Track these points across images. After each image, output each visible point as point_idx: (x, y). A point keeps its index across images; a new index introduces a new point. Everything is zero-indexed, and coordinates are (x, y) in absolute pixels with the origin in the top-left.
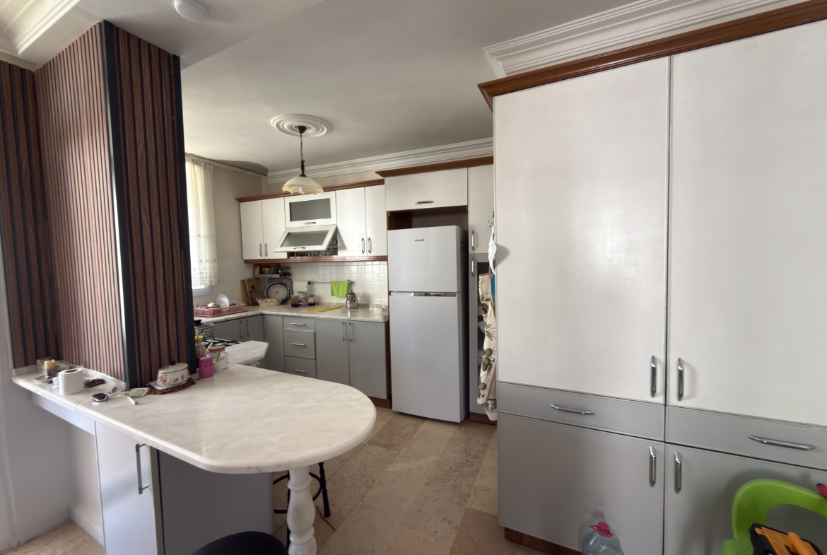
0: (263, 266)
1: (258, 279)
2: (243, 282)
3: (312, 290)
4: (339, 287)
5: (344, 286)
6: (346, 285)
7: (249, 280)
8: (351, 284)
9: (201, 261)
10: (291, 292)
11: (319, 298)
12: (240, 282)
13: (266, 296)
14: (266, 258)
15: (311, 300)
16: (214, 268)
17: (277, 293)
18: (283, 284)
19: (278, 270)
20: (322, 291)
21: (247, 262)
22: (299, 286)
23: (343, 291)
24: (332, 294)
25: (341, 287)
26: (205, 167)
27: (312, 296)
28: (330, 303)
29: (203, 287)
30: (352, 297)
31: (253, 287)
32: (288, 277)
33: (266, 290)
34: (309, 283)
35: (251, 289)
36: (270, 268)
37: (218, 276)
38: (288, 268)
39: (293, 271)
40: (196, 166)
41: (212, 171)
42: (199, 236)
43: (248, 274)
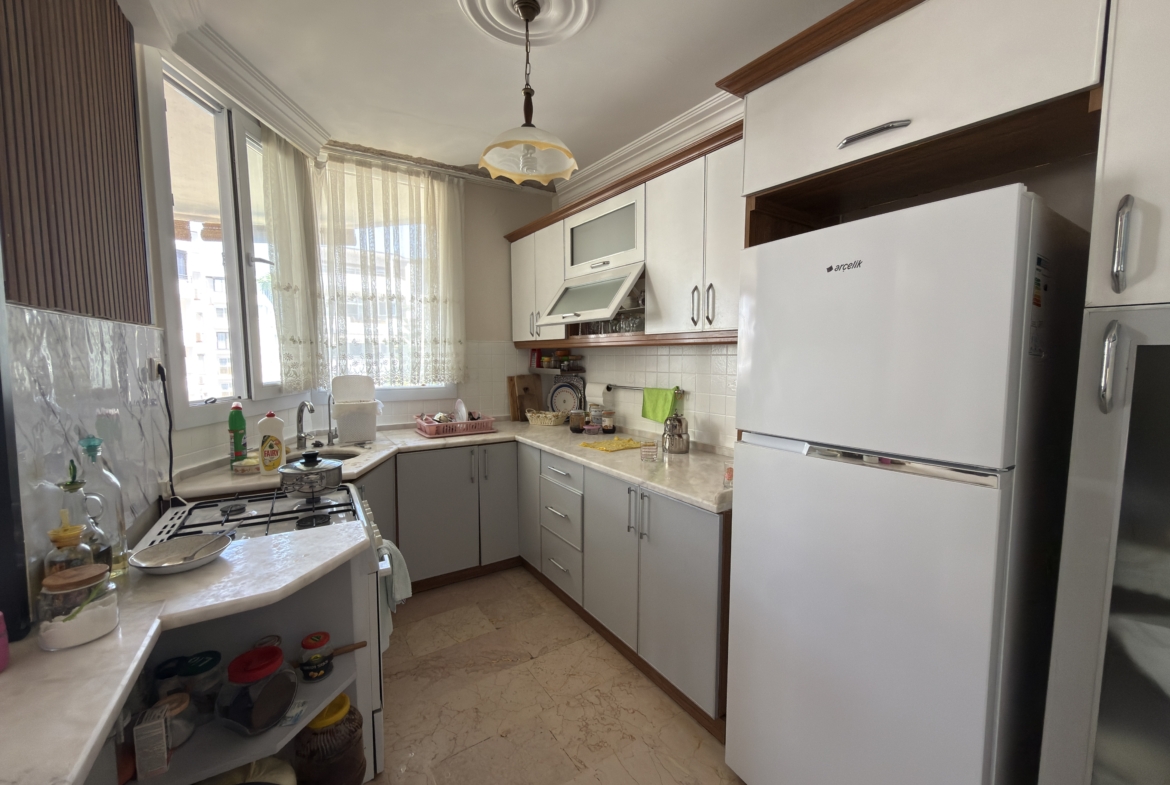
0: (539, 352)
1: (538, 376)
2: (511, 379)
3: (614, 404)
4: (657, 401)
5: (666, 399)
6: (670, 397)
7: (521, 377)
8: (680, 395)
9: (436, 341)
10: (582, 403)
11: (625, 419)
12: (506, 380)
13: (541, 407)
14: (539, 339)
15: (607, 423)
16: (457, 354)
17: (564, 401)
18: (572, 386)
19: (562, 362)
20: (629, 405)
21: (519, 345)
22: (594, 393)
23: (664, 411)
24: (644, 415)
25: (661, 402)
26: (451, 182)
27: (610, 414)
28: (640, 432)
29: (442, 385)
30: (676, 423)
31: (526, 389)
32: (580, 374)
33: (550, 395)
34: (609, 388)
35: (523, 392)
36: (550, 356)
37: (466, 367)
38: (581, 358)
39: (589, 364)
40: (436, 183)
41: (462, 189)
42: (434, 299)
43: (521, 366)
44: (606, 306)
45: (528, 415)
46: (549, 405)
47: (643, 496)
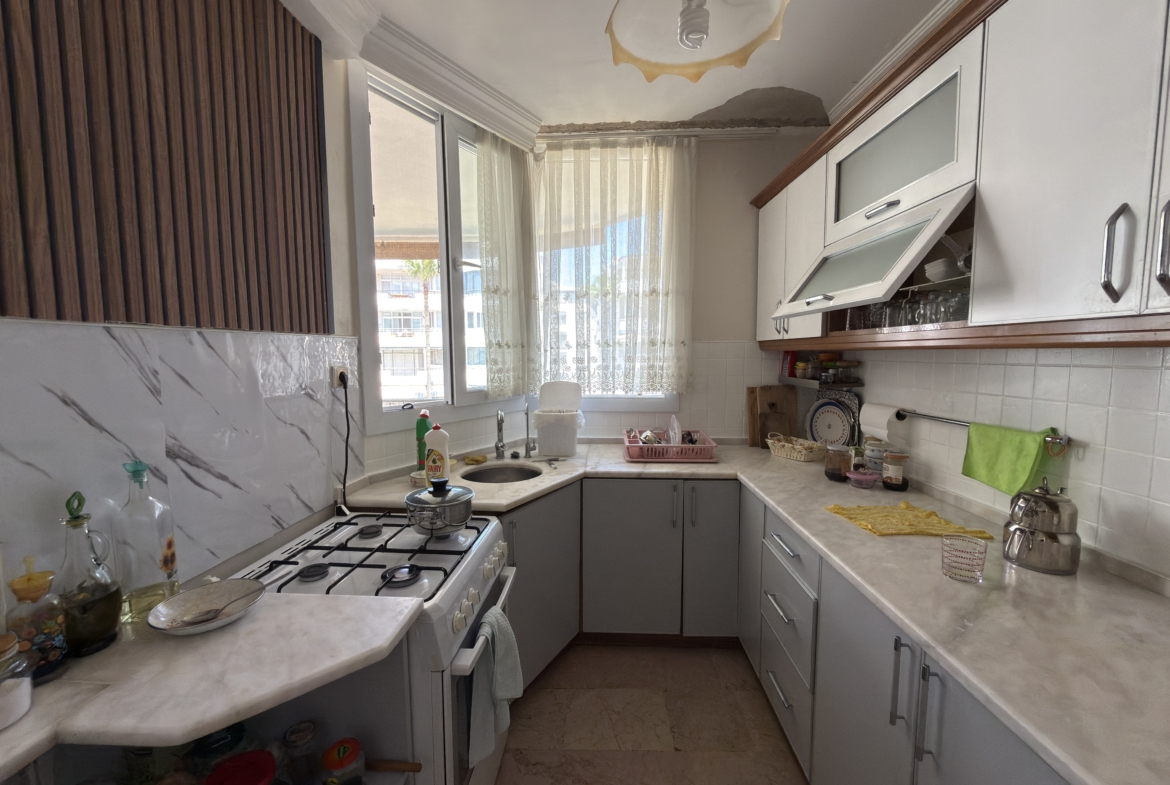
0: (793, 354)
1: (792, 388)
2: (751, 391)
3: (910, 441)
4: (998, 451)
5: (1020, 450)
6: (1032, 447)
7: (766, 389)
8: (1057, 447)
9: (653, 343)
10: (856, 436)
11: (929, 471)
12: (745, 391)
13: (794, 429)
14: (786, 337)
15: (892, 472)
16: (678, 359)
17: (829, 426)
18: (840, 404)
19: (826, 370)
20: (938, 449)
21: (765, 345)
22: (875, 420)
23: (1014, 471)
24: (968, 471)
25: (1008, 454)
26: (680, 145)
27: (900, 459)
28: (958, 498)
29: (660, 394)
30: (1044, 508)
31: (772, 405)
32: (856, 389)
33: (810, 415)
34: (900, 416)
35: (767, 409)
36: (807, 361)
37: (691, 374)
38: (859, 364)
39: (870, 373)
40: (661, 150)
41: (694, 151)
42: (654, 292)
43: (767, 373)
44: (879, 276)
45: (769, 442)
46: (808, 430)
47: (925, 673)
